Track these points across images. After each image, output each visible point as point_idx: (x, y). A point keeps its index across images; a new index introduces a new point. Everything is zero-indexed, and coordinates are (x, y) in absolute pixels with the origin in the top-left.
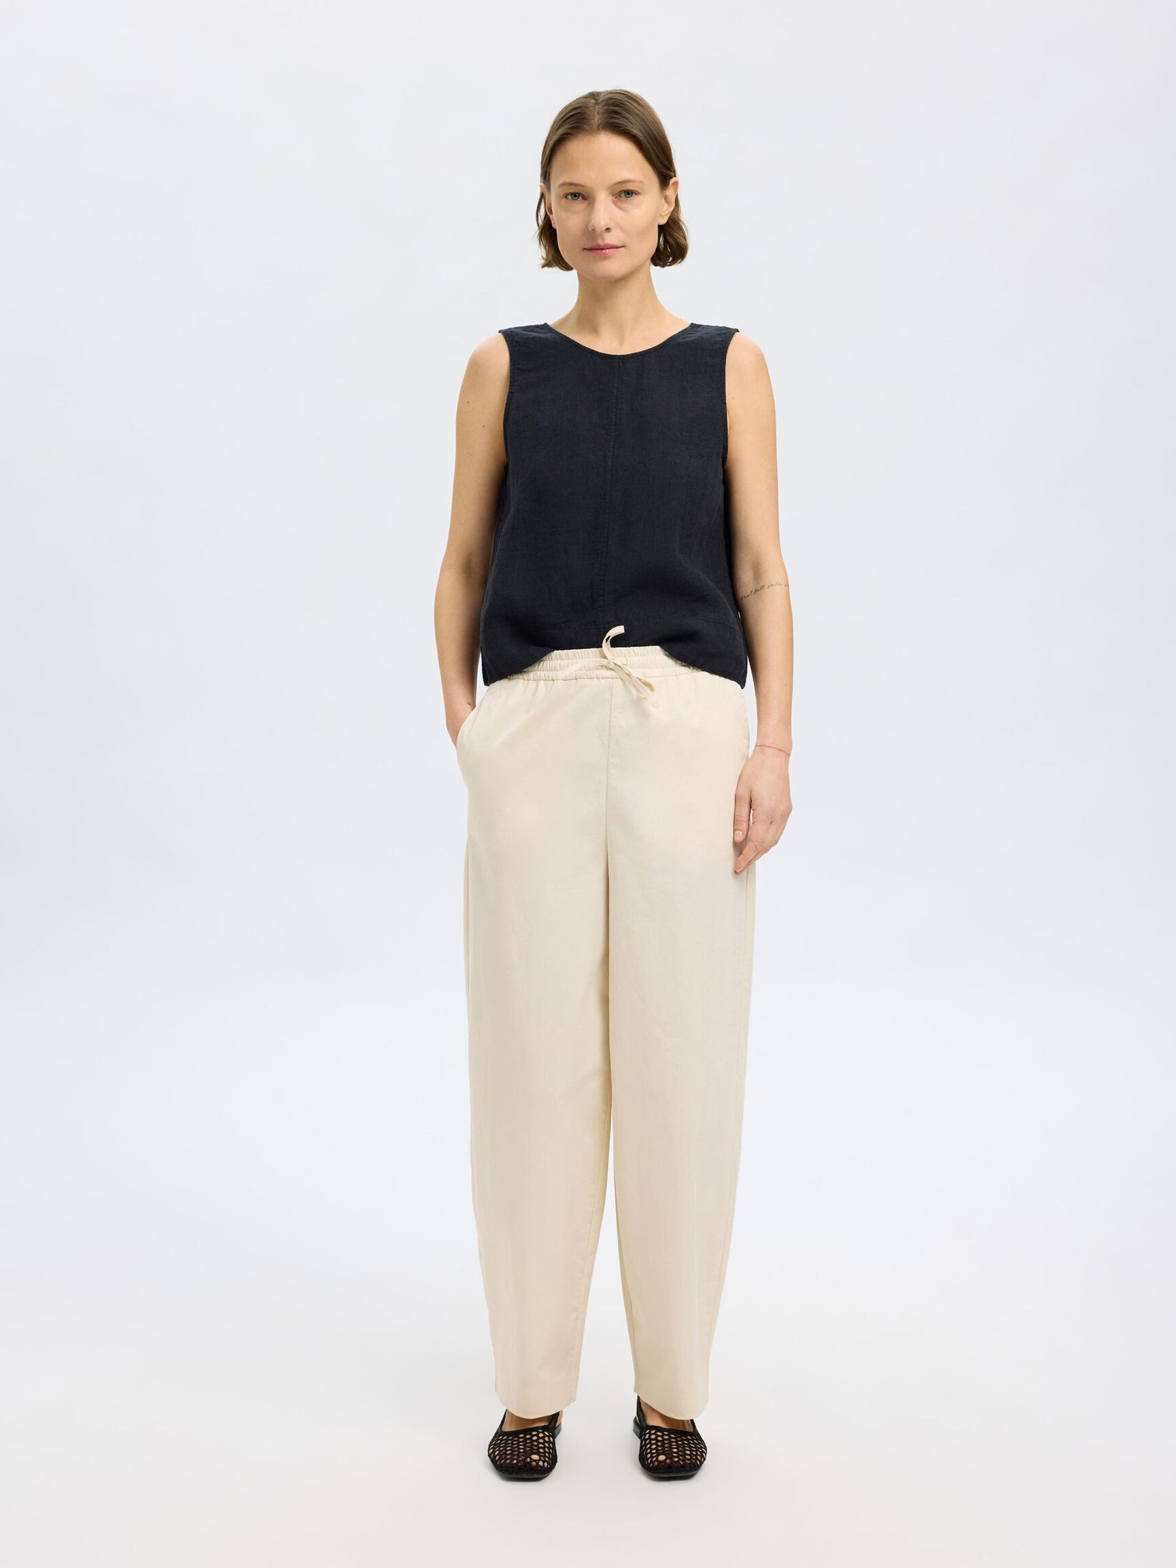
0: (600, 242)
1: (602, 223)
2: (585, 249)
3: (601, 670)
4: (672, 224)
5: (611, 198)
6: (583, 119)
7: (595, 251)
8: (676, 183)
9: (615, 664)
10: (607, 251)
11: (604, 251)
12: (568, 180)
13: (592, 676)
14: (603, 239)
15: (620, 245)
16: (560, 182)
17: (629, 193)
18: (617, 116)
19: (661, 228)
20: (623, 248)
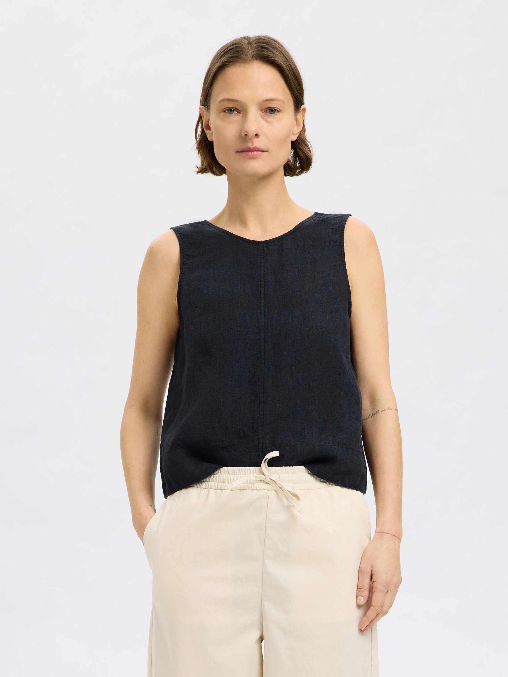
0: (250, 145)
1: (253, 129)
2: (238, 152)
3: (260, 484)
4: (299, 140)
5: (260, 112)
6: (241, 51)
7: (246, 153)
8: (305, 110)
9: (271, 479)
10: (255, 153)
11: (253, 153)
12: (227, 97)
13: (253, 488)
14: (253, 143)
15: (265, 149)
16: (221, 98)
17: (272, 110)
19: (293, 142)
20: (266, 152)
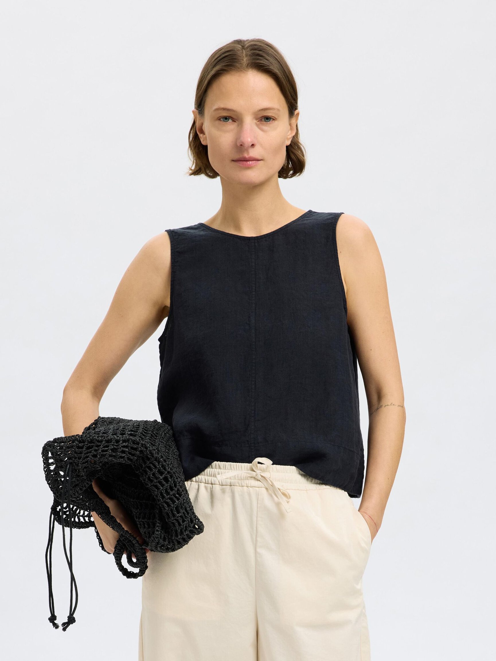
0: (246, 155)
1: (249, 140)
2: (233, 161)
3: (250, 481)
4: (293, 145)
5: (255, 121)
6: (235, 59)
7: (241, 162)
8: (298, 114)
9: (262, 476)
10: (251, 162)
11: (248, 163)
12: (222, 106)
13: (243, 484)
14: (248, 153)
15: (260, 158)
16: (216, 107)
17: (267, 119)
18: (260, 58)
19: (287, 147)
20: (262, 161)
